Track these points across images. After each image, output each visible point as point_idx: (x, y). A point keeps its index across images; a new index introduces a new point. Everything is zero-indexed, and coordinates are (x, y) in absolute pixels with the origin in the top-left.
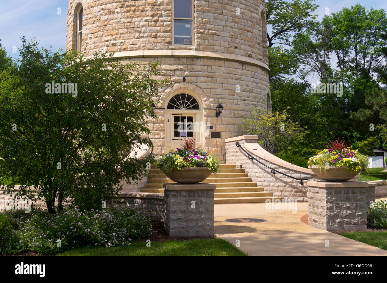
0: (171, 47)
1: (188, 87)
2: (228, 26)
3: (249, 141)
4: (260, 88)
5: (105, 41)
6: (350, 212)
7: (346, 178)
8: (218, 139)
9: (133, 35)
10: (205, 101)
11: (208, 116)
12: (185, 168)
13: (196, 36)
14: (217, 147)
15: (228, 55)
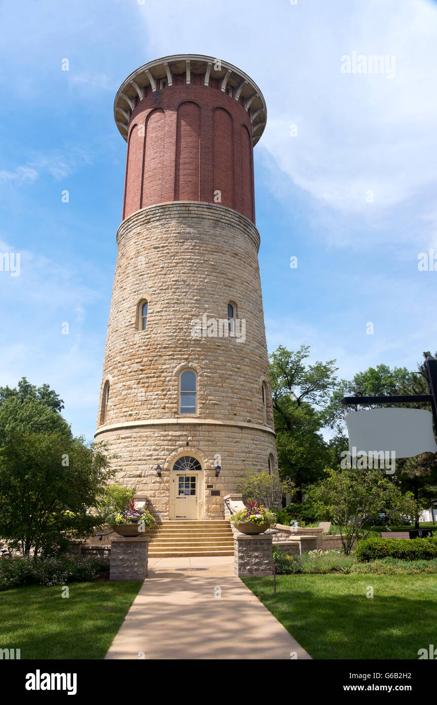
0: (177, 416)
1: (191, 451)
2: (227, 397)
3: (234, 499)
4: (260, 449)
5: (124, 412)
6: (259, 560)
7: (256, 531)
8: (217, 497)
9: (146, 406)
10: (206, 462)
11: (208, 476)
12: (122, 524)
13: (199, 406)
14: (216, 504)
15: (228, 421)
